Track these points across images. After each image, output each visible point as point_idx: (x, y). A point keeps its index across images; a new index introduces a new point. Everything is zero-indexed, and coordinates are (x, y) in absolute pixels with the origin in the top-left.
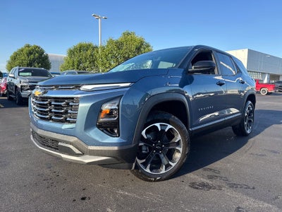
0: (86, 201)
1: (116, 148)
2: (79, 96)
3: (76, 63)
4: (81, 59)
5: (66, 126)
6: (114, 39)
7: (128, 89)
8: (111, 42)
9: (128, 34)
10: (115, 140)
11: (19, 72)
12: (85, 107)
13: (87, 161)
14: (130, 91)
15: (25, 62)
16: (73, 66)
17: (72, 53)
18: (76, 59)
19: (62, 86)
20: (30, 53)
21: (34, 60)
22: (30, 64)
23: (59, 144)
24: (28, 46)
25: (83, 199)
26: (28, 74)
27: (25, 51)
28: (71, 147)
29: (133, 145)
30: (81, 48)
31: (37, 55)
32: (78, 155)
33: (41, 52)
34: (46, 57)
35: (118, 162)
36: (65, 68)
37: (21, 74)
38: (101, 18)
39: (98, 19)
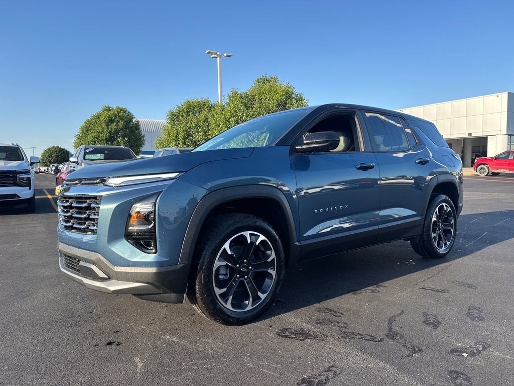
0: (113, 347)
1: (153, 270)
2: (104, 194)
3: (181, 135)
4: (189, 128)
5: (88, 238)
6: (239, 92)
7: (171, 182)
8: (234, 96)
9: (266, 81)
10: (151, 257)
11: (85, 154)
12: (108, 210)
13: (112, 288)
14: (174, 186)
15: (103, 136)
16: (177, 139)
17: (174, 117)
18: (181, 129)
19: (85, 179)
20: (111, 121)
21: (117, 132)
22: (111, 139)
23: (81, 263)
24: (108, 109)
25: (110, 344)
26: (98, 156)
27: (102, 118)
28: (94, 268)
29: (179, 266)
30: (191, 109)
31: (121, 123)
32: (102, 280)
33: (128, 119)
34: (137, 127)
35: (158, 291)
36: (163, 144)
37: (88, 157)
38: (220, 56)
39: (217, 58)
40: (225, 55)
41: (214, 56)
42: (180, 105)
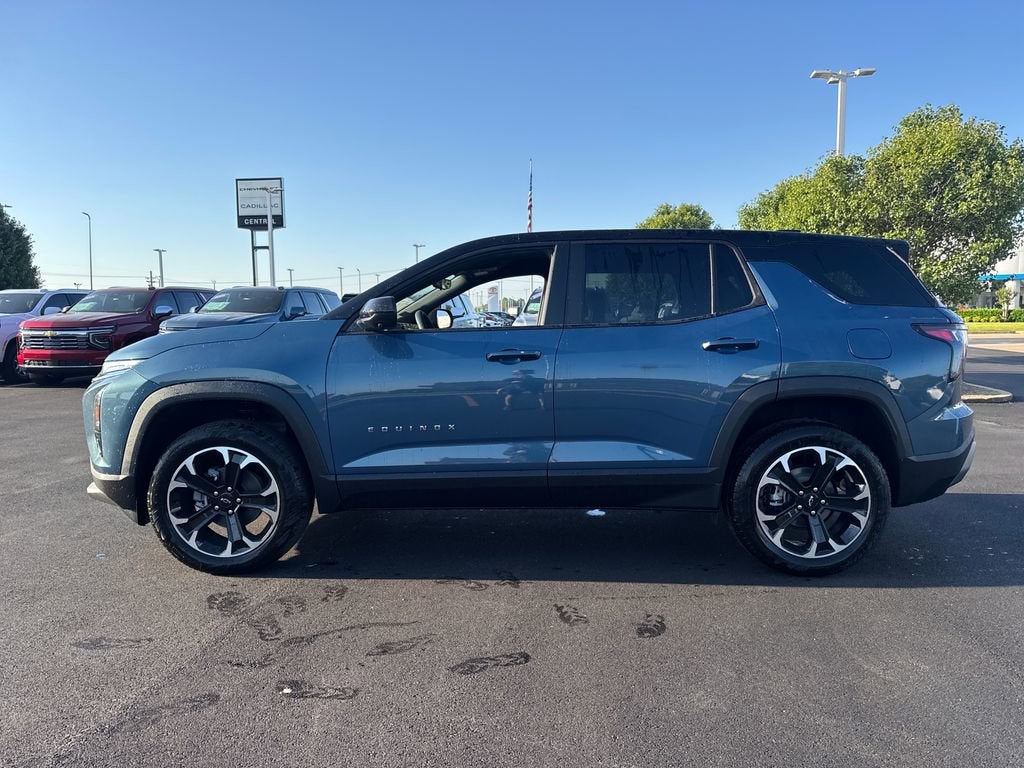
24: (667, 211)
29: (121, 477)
38: (844, 78)
39: (837, 82)
40: (857, 72)
41: (831, 79)
42: (766, 193)
